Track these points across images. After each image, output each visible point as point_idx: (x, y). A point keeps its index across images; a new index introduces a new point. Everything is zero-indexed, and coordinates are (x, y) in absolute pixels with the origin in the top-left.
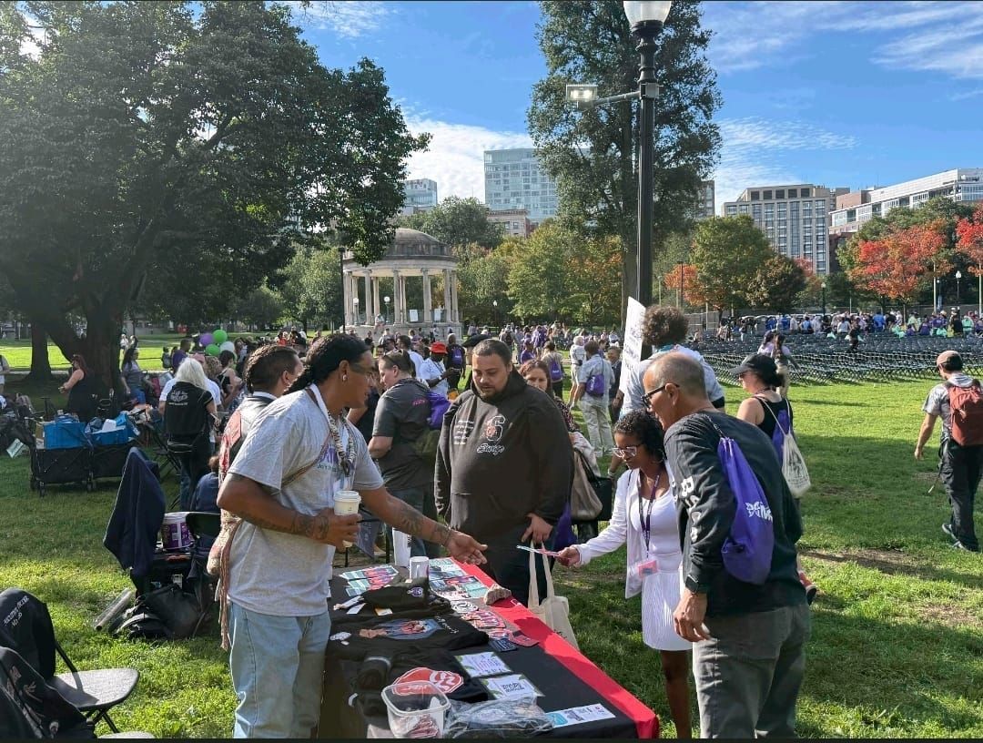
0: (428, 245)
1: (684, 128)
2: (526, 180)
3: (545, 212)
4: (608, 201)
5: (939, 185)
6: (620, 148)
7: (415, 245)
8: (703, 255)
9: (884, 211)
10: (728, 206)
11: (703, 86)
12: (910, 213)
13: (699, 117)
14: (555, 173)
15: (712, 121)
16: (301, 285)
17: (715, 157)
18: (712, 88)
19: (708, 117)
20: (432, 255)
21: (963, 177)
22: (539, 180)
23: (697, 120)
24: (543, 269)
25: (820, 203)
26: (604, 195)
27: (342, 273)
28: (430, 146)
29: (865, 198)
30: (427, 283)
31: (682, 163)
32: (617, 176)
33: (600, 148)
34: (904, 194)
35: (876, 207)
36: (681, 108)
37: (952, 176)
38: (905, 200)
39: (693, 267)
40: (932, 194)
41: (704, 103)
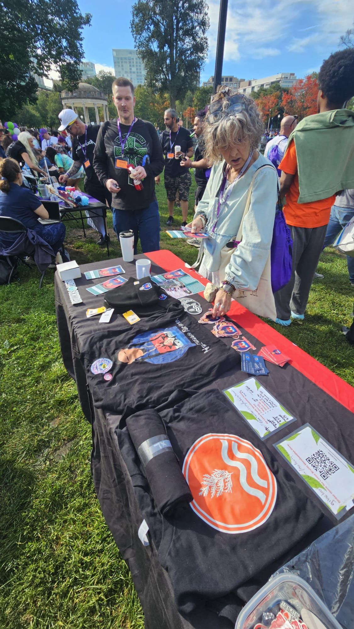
0: (95, 92)
1: (194, 39)
2: (130, 66)
3: (138, 82)
4: (165, 74)
5: (274, 80)
6: (169, 47)
7: (90, 92)
8: (197, 104)
9: (256, 90)
10: (204, 83)
11: (202, 15)
12: (265, 90)
13: (200, 34)
14: (143, 58)
15: (205, 35)
16: (47, 110)
17: (205, 55)
18: (206, 17)
19: (204, 32)
20: (97, 97)
21: (283, 77)
22: (135, 66)
23: (199, 35)
24: (140, 107)
25: (235, 85)
26: (163, 72)
27: (62, 105)
28: (91, 23)
29: (250, 84)
30: (96, 110)
31: (193, 57)
32: (168, 62)
33: (161, 47)
34: (262, 83)
35: (253, 88)
36: (193, 28)
37: (279, 76)
38: (262, 85)
39: (193, 109)
40: (272, 83)
41: (202, 25)
